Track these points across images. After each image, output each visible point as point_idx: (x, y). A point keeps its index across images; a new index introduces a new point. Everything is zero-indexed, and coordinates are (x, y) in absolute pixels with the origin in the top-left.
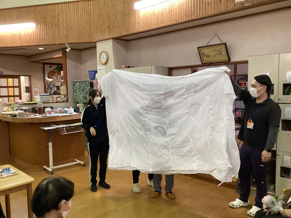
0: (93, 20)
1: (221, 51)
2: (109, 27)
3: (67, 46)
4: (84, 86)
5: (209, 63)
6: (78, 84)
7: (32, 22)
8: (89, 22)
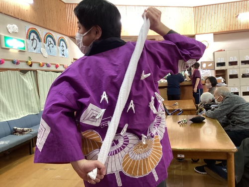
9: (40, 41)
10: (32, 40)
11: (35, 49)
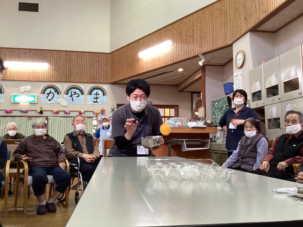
0: (229, 20)
2: (246, 18)
3: (201, 57)
4: (222, 104)
6: (217, 103)
7: (168, 40)
8: (224, 23)
9: (58, 94)
10: (47, 94)
11: (49, 100)
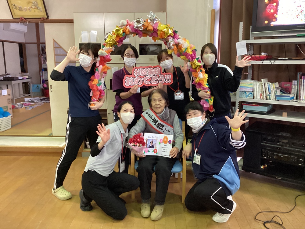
1: (37, 5)
5: (23, 19)
